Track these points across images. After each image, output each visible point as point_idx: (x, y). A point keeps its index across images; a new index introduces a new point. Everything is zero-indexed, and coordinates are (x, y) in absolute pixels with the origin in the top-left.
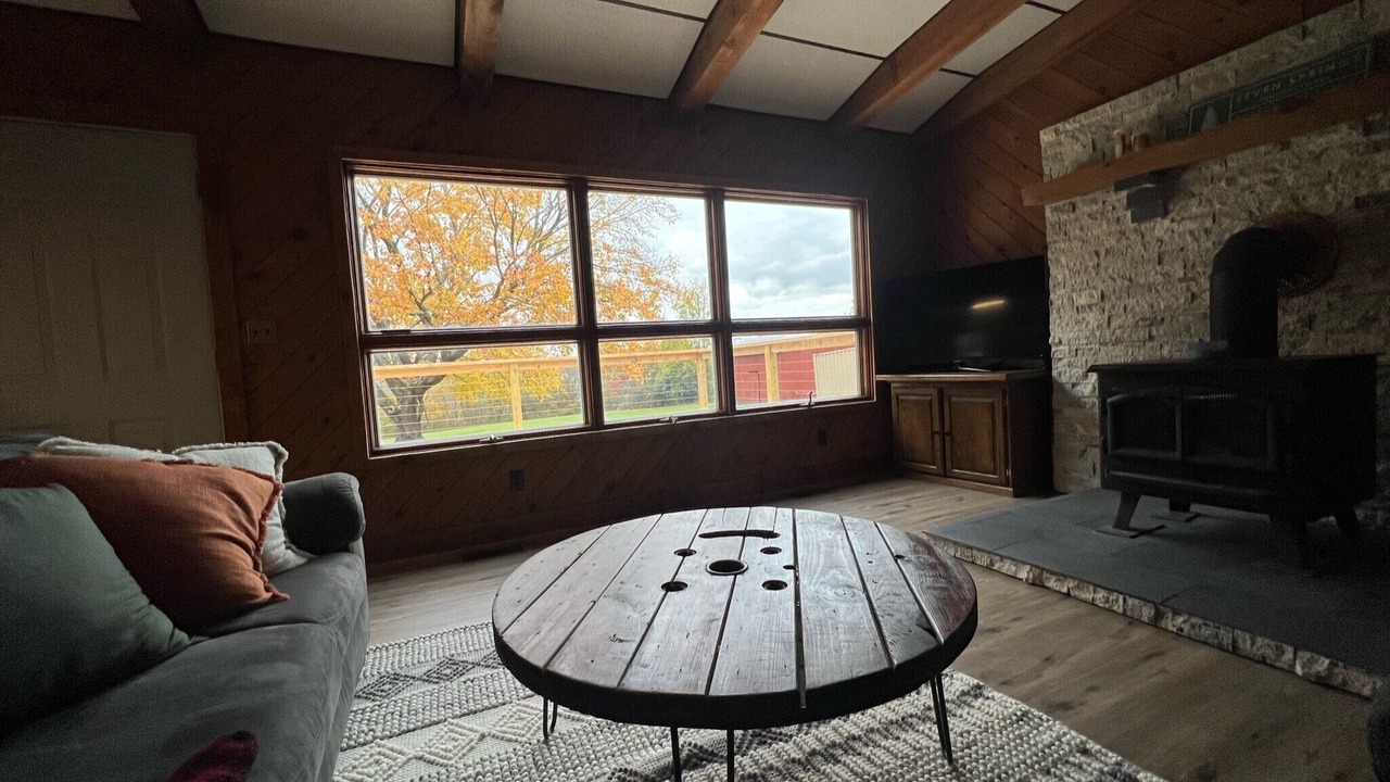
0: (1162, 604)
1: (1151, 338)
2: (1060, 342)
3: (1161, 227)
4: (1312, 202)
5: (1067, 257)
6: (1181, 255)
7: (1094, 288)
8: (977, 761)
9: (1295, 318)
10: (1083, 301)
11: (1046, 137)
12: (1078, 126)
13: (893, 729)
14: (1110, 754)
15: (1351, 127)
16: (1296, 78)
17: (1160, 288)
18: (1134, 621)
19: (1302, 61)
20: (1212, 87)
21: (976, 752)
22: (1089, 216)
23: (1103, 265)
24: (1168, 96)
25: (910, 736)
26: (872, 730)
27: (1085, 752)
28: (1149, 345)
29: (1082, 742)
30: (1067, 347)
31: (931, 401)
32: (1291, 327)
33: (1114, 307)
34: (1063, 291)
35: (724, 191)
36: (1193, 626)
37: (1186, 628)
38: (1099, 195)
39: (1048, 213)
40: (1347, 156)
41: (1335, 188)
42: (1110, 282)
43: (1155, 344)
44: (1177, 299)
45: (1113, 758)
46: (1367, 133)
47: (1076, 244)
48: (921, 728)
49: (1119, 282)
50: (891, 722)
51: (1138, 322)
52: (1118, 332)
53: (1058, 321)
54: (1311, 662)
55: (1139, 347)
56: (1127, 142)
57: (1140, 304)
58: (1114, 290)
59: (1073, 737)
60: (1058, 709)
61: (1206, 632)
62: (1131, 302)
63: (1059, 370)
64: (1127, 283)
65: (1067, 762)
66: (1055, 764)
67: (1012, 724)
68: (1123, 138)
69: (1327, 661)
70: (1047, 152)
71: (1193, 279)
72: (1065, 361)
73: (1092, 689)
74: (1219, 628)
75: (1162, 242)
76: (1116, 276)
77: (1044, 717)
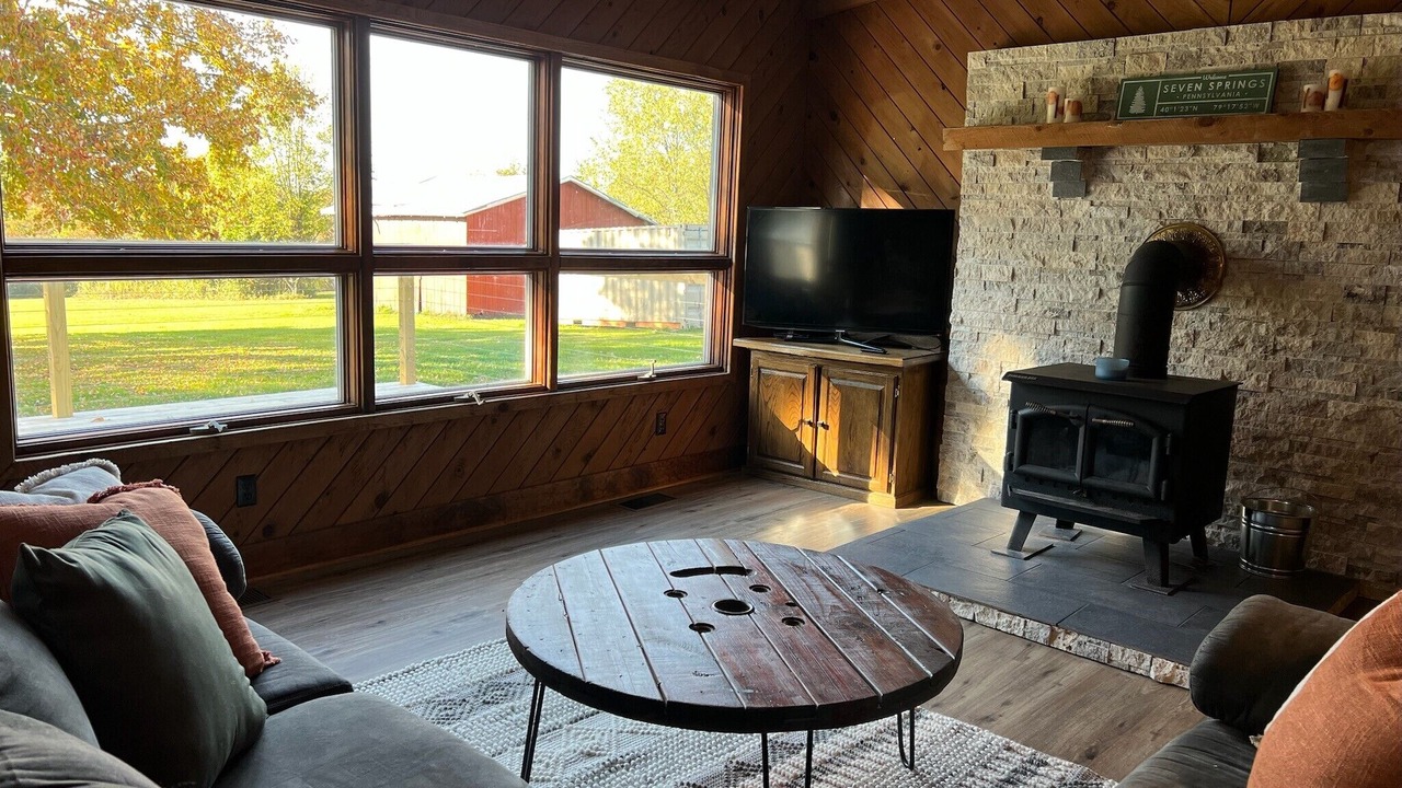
0: (1057, 625)
1: (1056, 332)
2: (962, 321)
3: (1080, 207)
4: (1211, 217)
5: (981, 218)
6: (1096, 243)
7: (1006, 263)
8: (932, 765)
9: (1183, 332)
10: (991, 276)
11: (974, 61)
12: (1011, 61)
13: (856, 751)
14: (1027, 749)
15: (1249, 150)
16: (1215, 85)
17: (1071, 277)
18: (1031, 643)
19: (1222, 66)
20: (1144, 68)
21: (929, 759)
22: (1010, 174)
23: (1017, 237)
24: (1104, 61)
25: (873, 754)
26: (839, 754)
27: (1009, 749)
28: (1054, 339)
29: (1007, 742)
30: (968, 329)
31: (804, 381)
32: (1179, 341)
33: (1023, 289)
34: (971, 260)
35: (562, 55)
36: (1080, 644)
37: (1074, 645)
38: (1023, 153)
39: (965, 160)
40: (1243, 178)
41: (1230, 207)
42: (1022, 260)
43: (1060, 340)
44: (1086, 293)
45: (1030, 751)
46: (1261, 159)
47: (992, 205)
48: (880, 748)
49: (1032, 262)
50: (852, 746)
51: (1045, 312)
52: (1024, 320)
53: (962, 295)
54: (1161, 666)
55: (1044, 340)
56: (1060, 105)
57: (1049, 292)
58: (1027, 269)
59: (1000, 740)
60: (985, 720)
61: (1089, 648)
62: (1042, 288)
63: (958, 355)
64: (1039, 264)
65: (997, 758)
66: (989, 760)
67: (951, 736)
68: (1057, 98)
69: (1172, 664)
70: (973, 82)
71: (1102, 273)
72: (964, 345)
73: (1007, 703)
74: (1099, 644)
75: (1079, 225)
76: (1029, 254)
77: (975, 728)
